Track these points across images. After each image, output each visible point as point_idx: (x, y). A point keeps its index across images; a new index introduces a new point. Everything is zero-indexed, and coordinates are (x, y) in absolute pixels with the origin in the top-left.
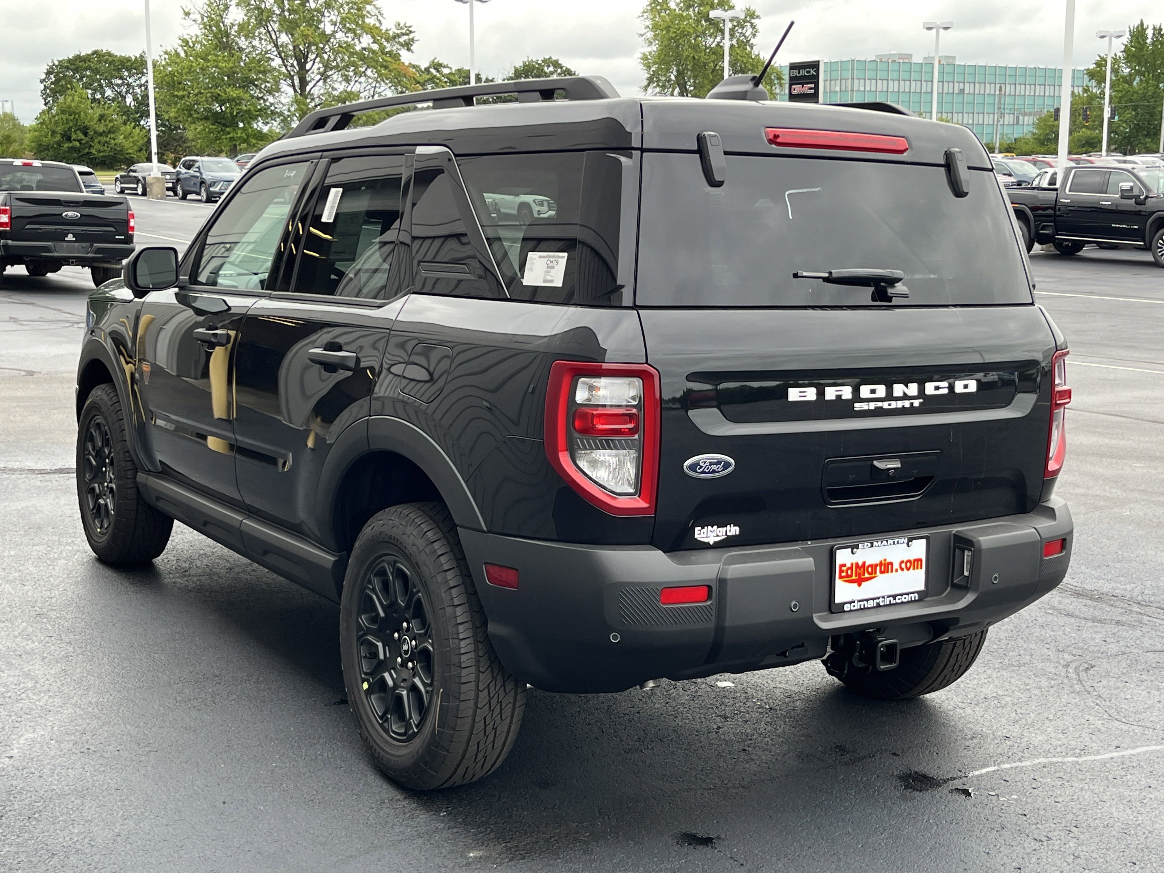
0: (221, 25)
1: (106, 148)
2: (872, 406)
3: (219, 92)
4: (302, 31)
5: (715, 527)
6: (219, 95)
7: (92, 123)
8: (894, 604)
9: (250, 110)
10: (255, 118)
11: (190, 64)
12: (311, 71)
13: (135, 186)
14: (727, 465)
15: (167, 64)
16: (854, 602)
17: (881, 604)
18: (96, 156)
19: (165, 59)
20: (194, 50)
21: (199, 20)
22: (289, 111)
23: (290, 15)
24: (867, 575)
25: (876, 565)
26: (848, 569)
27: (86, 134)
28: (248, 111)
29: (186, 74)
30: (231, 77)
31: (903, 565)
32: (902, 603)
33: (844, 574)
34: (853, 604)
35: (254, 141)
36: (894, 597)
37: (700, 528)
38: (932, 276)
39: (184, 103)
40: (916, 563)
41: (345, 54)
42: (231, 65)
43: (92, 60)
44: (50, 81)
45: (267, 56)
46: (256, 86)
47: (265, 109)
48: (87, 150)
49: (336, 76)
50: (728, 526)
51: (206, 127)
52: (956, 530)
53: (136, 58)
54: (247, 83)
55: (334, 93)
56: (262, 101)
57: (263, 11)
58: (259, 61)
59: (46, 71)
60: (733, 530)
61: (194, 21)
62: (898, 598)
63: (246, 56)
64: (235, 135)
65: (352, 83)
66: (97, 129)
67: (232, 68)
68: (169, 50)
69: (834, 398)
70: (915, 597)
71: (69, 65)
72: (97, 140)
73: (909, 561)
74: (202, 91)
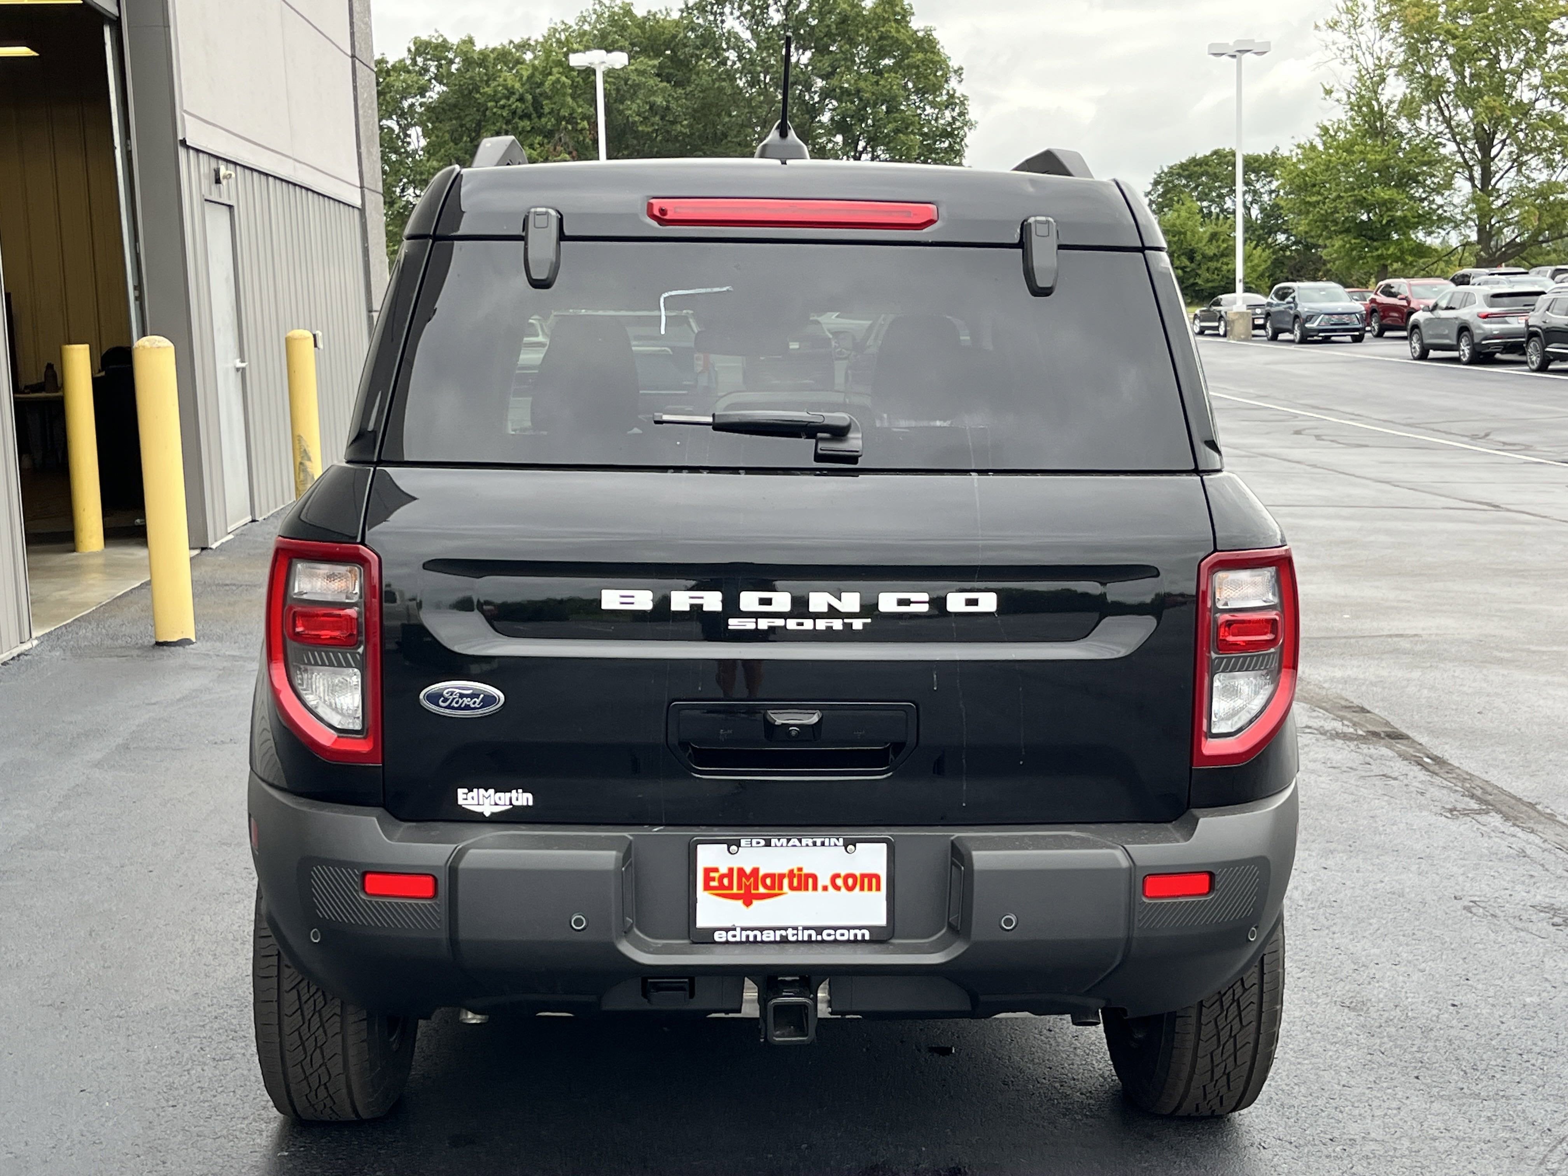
0: (1374, 103)
1: (1215, 277)
2: (763, 624)
3: (1364, 195)
4: (1486, 103)
5: (492, 791)
6: (1365, 198)
7: (1200, 245)
8: (817, 942)
9: (1405, 217)
10: (1415, 226)
11: (1329, 158)
12: (1499, 157)
13: (1216, 324)
14: (489, 700)
15: (1299, 161)
16: (735, 929)
17: (791, 938)
18: (1202, 288)
19: (1297, 154)
20: (1335, 140)
21: (1345, 98)
22: (1463, 213)
23: (1472, 82)
24: (762, 890)
25: (782, 876)
26: (722, 877)
27: (1191, 259)
28: (1404, 218)
29: (1321, 173)
30: (1383, 174)
31: (839, 882)
32: (835, 941)
33: (713, 884)
34: (731, 933)
35: (1410, 259)
36: (819, 930)
37: (466, 790)
38: (938, 423)
39: (1318, 212)
40: (866, 880)
41: (1547, 129)
42: (1384, 157)
43: (1210, 163)
44: (1158, 193)
45: (1436, 141)
46: (1417, 182)
47: (1429, 213)
48: (1192, 281)
49: (1535, 162)
50: (514, 791)
51: (1346, 242)
52: (957, 835)
53: (1267, 156)
54: (1407, 180)
55: (1531, 185)
56: (1426, 203)
57: (1431, 79)
58: (1424, 149)
59: (1152, 181)
60: (523, 799)
61: (1338, 101)
62: (825, 932)
63: (1408, 143)
64: (1385, 252)
65: (1559, 171)
66: (1207, 251)
67: (1384, 161)
68: (1302, 143)
69: (687, 609)
70: (863, 935)
71: (1181, 171)
72: (1204, 267)
73: (853, 876)
74: (1342, 194)
